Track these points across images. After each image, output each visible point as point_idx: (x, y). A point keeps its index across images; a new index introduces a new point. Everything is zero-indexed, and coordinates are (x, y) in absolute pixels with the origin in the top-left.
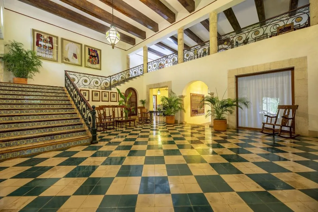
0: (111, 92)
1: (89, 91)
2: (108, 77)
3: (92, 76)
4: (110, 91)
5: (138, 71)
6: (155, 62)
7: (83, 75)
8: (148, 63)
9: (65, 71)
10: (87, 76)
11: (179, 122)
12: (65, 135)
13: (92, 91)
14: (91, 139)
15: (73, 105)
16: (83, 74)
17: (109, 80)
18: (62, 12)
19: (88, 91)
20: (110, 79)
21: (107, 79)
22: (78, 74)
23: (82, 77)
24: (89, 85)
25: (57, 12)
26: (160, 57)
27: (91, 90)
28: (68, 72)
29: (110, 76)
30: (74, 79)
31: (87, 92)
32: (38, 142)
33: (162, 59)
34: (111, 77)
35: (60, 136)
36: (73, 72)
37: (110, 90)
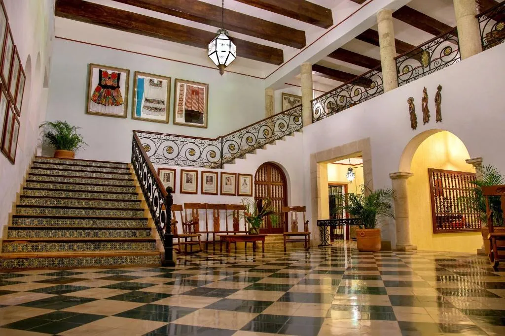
0: (222, 173)
1: (175, 170)
2: (216, 140)
3: (183, 139)
4: (219, 171)
5: (287, 121)
6: (329, 95)
7: (165, 138)
8: (312, 102)
9: (134, 131)
10: (174, 138)
11: (393, 247)
12: (117, 245)
13: (182, 171)
14: (163, 257)
15: (139, 196)
16: (166, 135)
17: (219, 146)
18: (137, 24)
19: (173, 171)
20: (222, 143)
21: (215, 143)
22: (156, 136)
23: (163, 141)
24: (176, 159)
25: (129, 27)
26: (343, 83)
27: (179, 169)
28: (138, 134)
29: (222, 138)
30: (148, 147)
31: (171, 174)
32: (75, 250)
33: (344, 87)
34: (224, 139)
35: (109, 245)
36: (147, 133)
37: (221, 168)
